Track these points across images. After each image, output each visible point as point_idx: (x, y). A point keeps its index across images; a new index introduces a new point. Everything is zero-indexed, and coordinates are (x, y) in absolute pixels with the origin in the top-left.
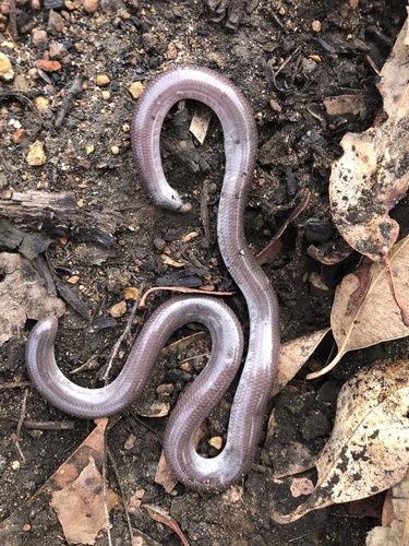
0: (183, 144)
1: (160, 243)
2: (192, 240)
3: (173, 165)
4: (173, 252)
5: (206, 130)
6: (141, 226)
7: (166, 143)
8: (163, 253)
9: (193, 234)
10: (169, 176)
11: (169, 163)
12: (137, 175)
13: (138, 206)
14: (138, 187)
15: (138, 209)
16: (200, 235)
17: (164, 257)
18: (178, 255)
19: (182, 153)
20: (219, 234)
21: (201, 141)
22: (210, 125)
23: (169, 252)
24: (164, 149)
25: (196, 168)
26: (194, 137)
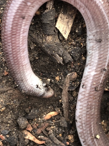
0: (49, 39)
1: (23, 122)
2: (51, 119)
3: (39, 55)
4: (34, 129)
5: (70, 26)
6: (7, 106)
7: (34, 36)
8: (25, 129)
9: (53, 113)
10: (34, 64)
11: (35, 53)
12: (5, 62)
13: (5, 89)
14: (6, 73)
15: (4, 92)
16: (59, 114)
17: (25, 132)
18: (39, 131)
19: (48, 47)
20: (77, 118)
21: (66, 36)
22: (75, 21)
23: (30, 129)
24: (31, 41)
25: (60, 60)
26: (59, 33)
